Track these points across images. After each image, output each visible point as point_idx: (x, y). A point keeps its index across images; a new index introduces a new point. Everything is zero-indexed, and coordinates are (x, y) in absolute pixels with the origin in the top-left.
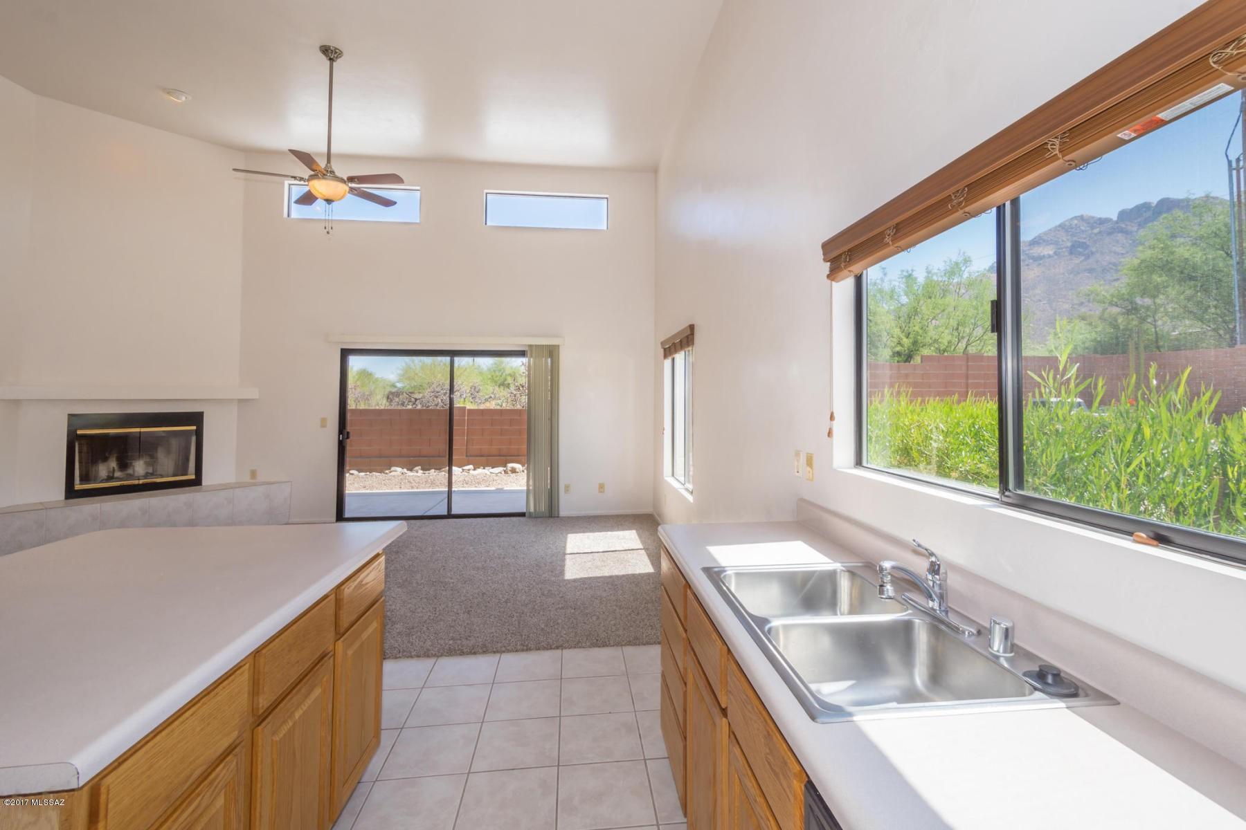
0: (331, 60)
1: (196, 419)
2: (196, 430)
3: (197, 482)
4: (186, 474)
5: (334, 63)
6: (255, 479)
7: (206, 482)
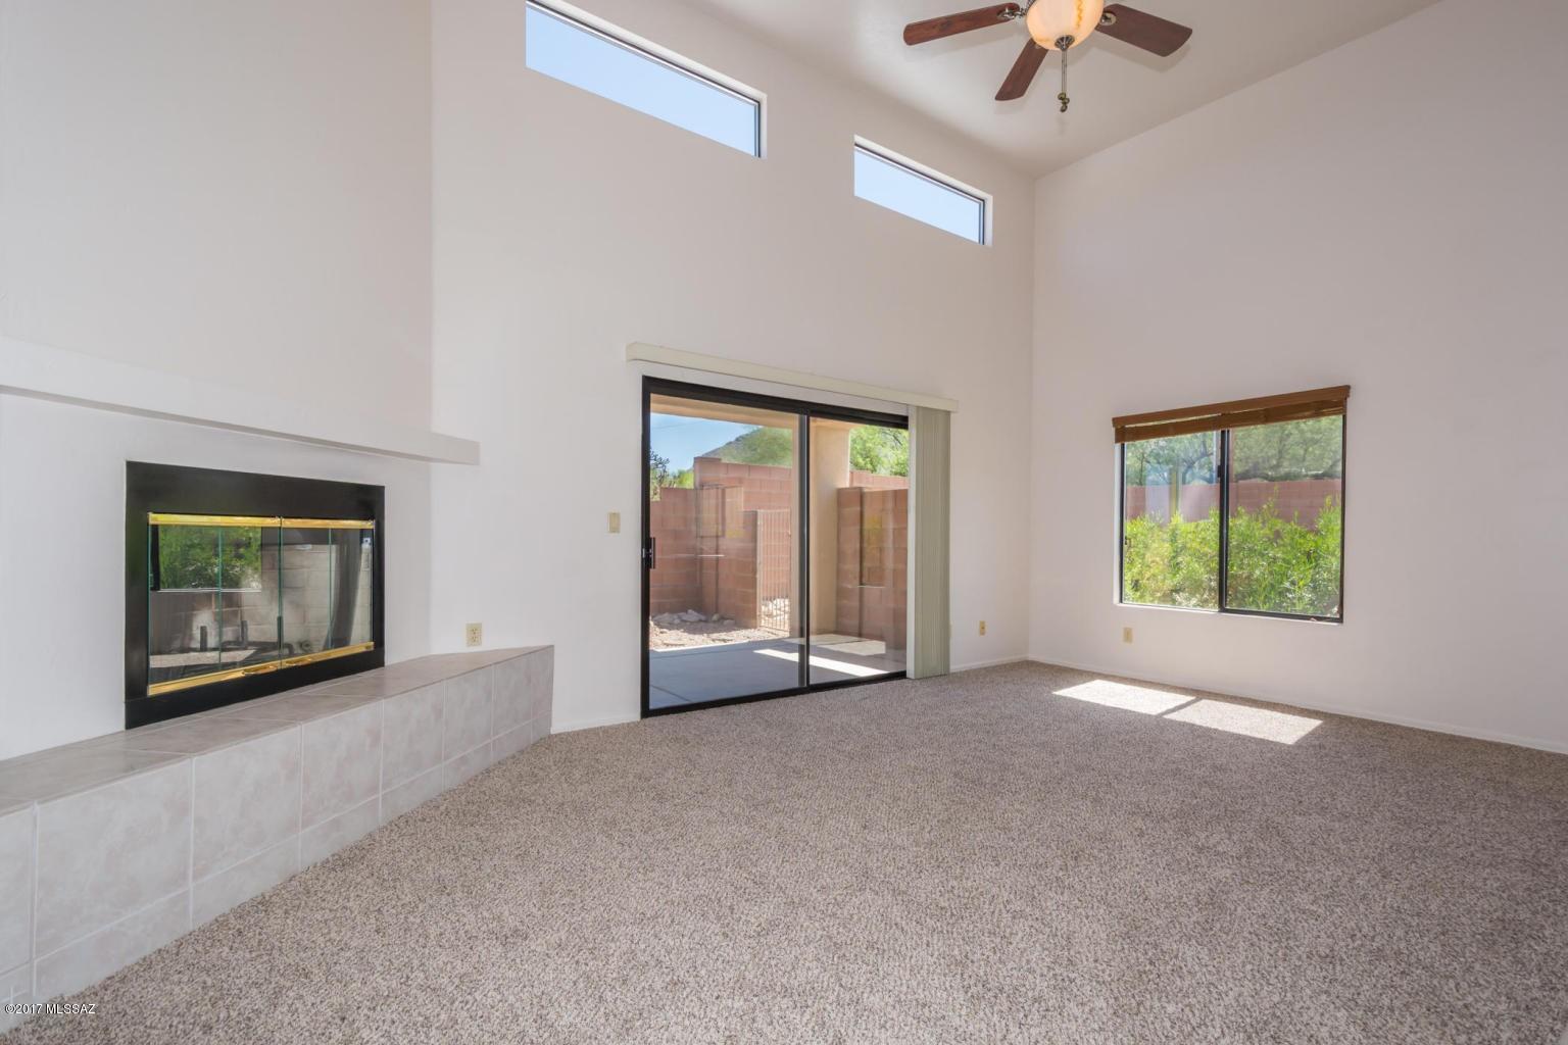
2: (373, 530)
4: (348, 641)
6: (480, 644)
7: (391, 657)
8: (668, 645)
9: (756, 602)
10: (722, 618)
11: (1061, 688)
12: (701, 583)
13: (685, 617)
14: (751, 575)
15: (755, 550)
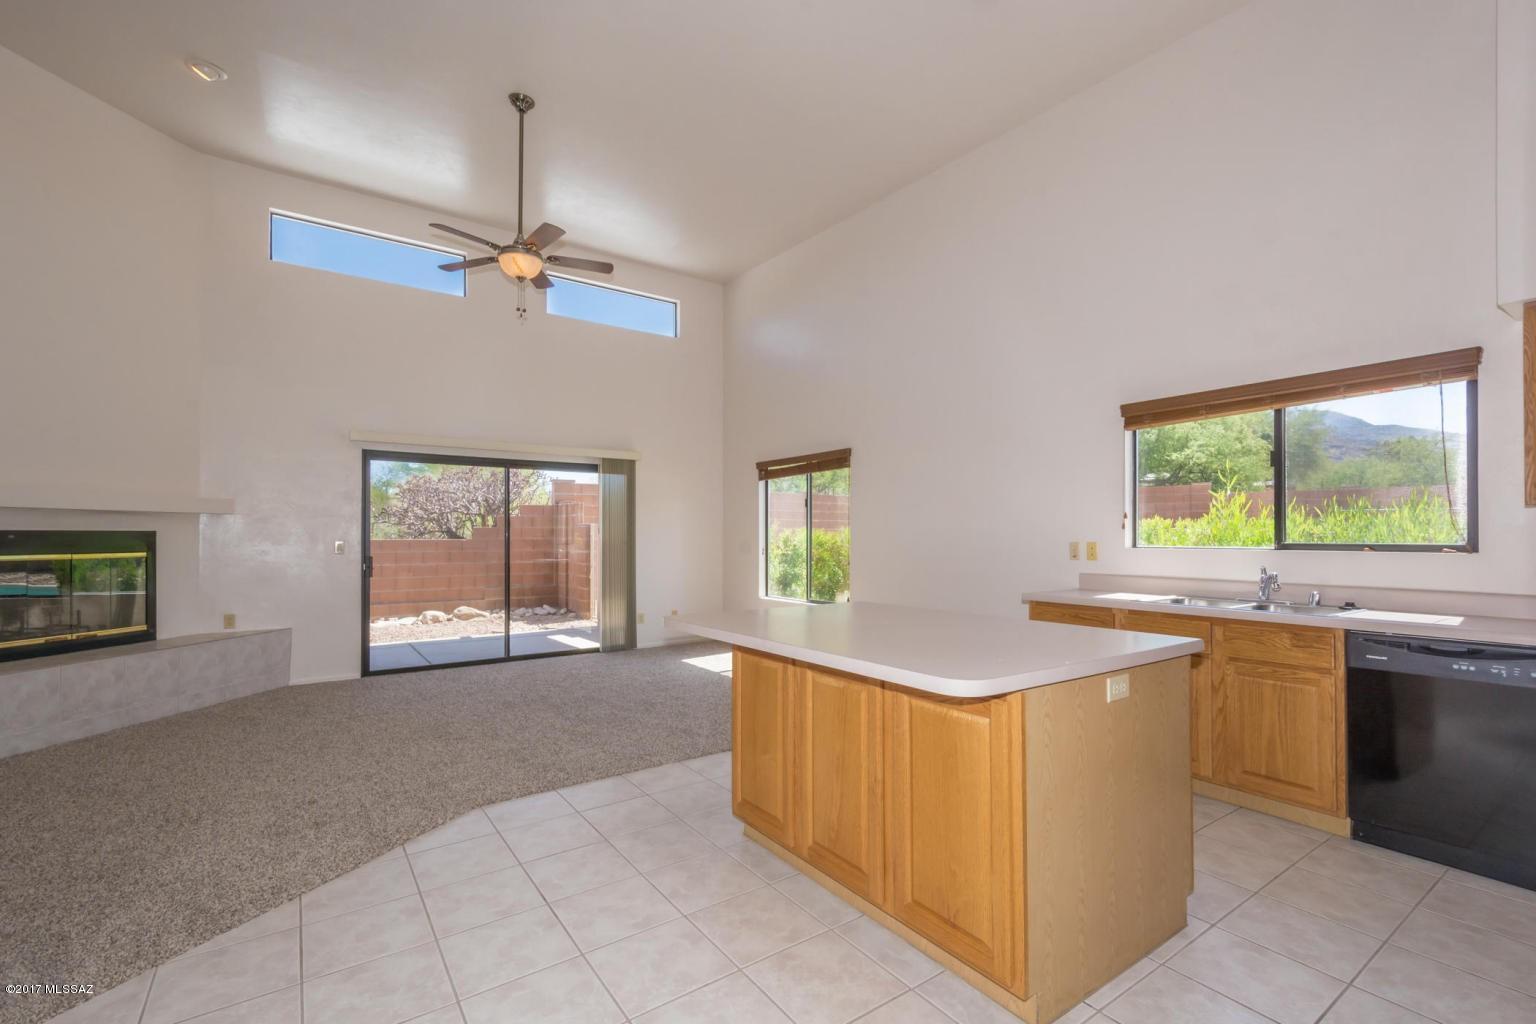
0: (522, 111)
1: (148, 541)
2: (147, 558)
3: (148, 636)
4: (128, 624)
5: (525, 116)
6: (233, 628)
7: (162, 634)
8: (494, 632)
9: (589, 598)
10: (569, 611)
11: (689, 657)
12: (557, 583)
13: (538, 610)
14: (584, 576)
15: (588, 555)
